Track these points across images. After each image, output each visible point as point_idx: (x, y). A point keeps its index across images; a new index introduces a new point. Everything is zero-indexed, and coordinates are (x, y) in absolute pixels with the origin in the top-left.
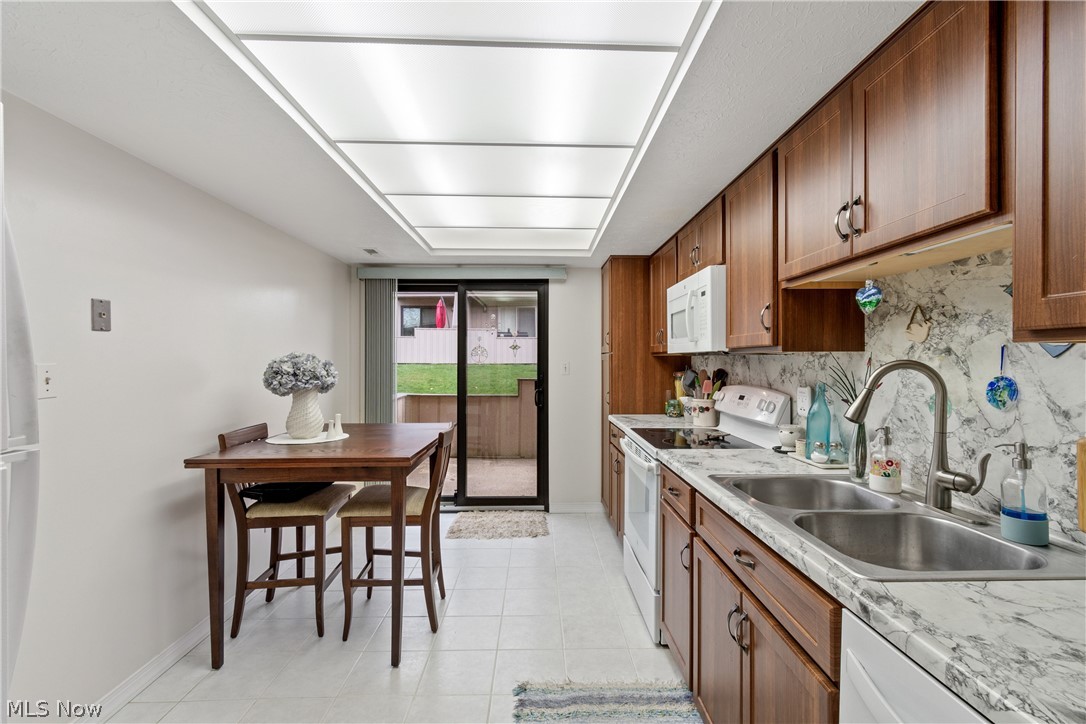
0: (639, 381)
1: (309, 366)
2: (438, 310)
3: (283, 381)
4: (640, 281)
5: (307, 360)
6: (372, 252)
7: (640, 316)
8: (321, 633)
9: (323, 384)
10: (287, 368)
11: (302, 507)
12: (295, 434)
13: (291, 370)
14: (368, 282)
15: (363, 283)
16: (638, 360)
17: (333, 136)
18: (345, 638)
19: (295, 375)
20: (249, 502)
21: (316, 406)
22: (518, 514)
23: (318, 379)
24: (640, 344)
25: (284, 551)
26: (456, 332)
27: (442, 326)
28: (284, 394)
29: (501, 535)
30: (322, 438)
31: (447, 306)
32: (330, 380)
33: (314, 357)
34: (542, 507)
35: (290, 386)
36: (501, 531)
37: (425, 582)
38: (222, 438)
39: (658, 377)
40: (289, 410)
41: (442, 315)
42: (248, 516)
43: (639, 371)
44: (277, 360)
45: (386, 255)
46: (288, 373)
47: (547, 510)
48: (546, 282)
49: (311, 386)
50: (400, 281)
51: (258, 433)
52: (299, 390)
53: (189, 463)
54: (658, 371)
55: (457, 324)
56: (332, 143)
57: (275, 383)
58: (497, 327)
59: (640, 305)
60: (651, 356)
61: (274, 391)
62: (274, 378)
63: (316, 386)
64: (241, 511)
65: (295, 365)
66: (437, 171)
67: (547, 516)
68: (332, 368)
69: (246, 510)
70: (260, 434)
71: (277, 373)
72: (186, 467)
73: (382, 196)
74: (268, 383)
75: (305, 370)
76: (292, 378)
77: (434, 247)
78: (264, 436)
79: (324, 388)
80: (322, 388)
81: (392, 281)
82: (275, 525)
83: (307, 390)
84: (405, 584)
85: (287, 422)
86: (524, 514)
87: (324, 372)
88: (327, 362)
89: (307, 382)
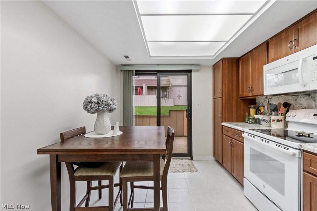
0: (234, 109)
1: (105, 99)
2: (138, 90)
3: (92, 106)
4: (235, 68)
5: (104, 96)
6: (127, 57)
7: (235, 82)
9: (111, 108)
10: (94, 100)
11: (102, 171)
12: (98, 132)
13: (96, 101)
14: (124, 71)
16: (234, 100)
19: (98, 103)
20: (75, 167)
21: (107, 119)
22: (181, 160)
23: (109, 105)
24: (235, 94)
25: (93, 187)
27: (140, 95)
28: (93, 113)
29: (178, 171)
30: (110, 134)
32: (114, 107)
33: (107, 96)
34: (190, 158)
35: (96, 109)
36: (178, 169)
38: (62, 135)
39: (242, 107)
40: (95, 121)
42: (75, 174)
43: (234, 105)
44: (90, 96)
45: (133, 60)
46: (95, 103)
47: (192, 159)
49: (105, 109)
50: (136, 71)
51: (81, 132)
52: (100, 111)
53: (40, 151)
54: (242, 105)
57: (89, 107)
59: (235, 78)
60: (239, 99)
61: (88, 111)
62: (88, 105)
63: (108, 109)
64: (72, 172)
65: (98, 98)
68: (115, 101)
69: (74, 171)
70: (82, 132)
71: (89, 102)
72: (38, 154)
74: (85, 108)
75: (103, 101)
76: (97, 105)
77: (151, 56)
78: (84, 133)
79: (111, 110)
80: (110, 110)
81: (133, 71)
82: (89, 179)
83: (103, 111)
85: (94, 127)
86: (184, 160)
87: (111, 103)
88: (113, 98)
89: (104, 107)
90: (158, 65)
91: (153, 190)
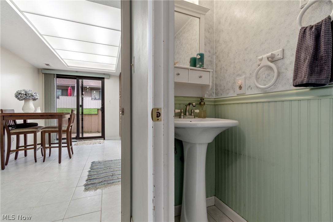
1: (30, 92)
2: (69, 91)
3: (22, 96)
6: (48, 65)
8: (36, 161)
9: (35, 98)
10: (23, 92)
12: (25, 111)
14: (46, 74)
15: (44, 75)
17: (42, 34)
18: (44, 161)
19: (26, 94)
21: (31, 104)
23: (33, 96)
25: (20, 145)
26: (76, 98)
27: (71, 95)
28: (22, 100)
29: (90, 144)
31: (72, 89)
32: (37, 97)
34: (103, 139)
35: (24, 97)
37: (68, 147)
38: (2, 110)
41: (70, 92)
42: (11, 132)
44: (20, 90)
45: (53, 66)
46: (23, 94)
47: (104, 139)
48: (104, 78)
50: (57, 75)
51: (12, 112)
52: (27, 99)
55: (76, 95)
56: (41, 35)
58: (91, 96)
61: (18, 99)
62: (18, 95)
63: (32, 98)
65: (25, 92)
66: (70, 45)
67: (104, 140)
68: (37, 94)
69: (10, 130)
71: (20, 94)
73: (54, 49)
74: (16, 96)
75: (29, 93)
77: (69, 65)
81: (55, 74)
83: (29, 99)
84: (62, 144)
86: (97, 140)
87: (35, 95)
88: (36, 92)
89: (30, 97)
90: (77, 72)
91: (67, 148)
